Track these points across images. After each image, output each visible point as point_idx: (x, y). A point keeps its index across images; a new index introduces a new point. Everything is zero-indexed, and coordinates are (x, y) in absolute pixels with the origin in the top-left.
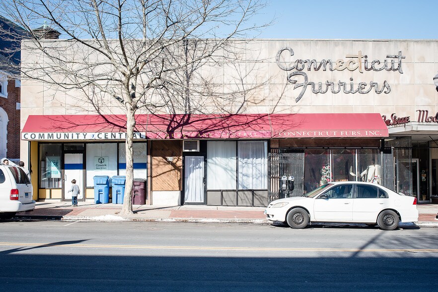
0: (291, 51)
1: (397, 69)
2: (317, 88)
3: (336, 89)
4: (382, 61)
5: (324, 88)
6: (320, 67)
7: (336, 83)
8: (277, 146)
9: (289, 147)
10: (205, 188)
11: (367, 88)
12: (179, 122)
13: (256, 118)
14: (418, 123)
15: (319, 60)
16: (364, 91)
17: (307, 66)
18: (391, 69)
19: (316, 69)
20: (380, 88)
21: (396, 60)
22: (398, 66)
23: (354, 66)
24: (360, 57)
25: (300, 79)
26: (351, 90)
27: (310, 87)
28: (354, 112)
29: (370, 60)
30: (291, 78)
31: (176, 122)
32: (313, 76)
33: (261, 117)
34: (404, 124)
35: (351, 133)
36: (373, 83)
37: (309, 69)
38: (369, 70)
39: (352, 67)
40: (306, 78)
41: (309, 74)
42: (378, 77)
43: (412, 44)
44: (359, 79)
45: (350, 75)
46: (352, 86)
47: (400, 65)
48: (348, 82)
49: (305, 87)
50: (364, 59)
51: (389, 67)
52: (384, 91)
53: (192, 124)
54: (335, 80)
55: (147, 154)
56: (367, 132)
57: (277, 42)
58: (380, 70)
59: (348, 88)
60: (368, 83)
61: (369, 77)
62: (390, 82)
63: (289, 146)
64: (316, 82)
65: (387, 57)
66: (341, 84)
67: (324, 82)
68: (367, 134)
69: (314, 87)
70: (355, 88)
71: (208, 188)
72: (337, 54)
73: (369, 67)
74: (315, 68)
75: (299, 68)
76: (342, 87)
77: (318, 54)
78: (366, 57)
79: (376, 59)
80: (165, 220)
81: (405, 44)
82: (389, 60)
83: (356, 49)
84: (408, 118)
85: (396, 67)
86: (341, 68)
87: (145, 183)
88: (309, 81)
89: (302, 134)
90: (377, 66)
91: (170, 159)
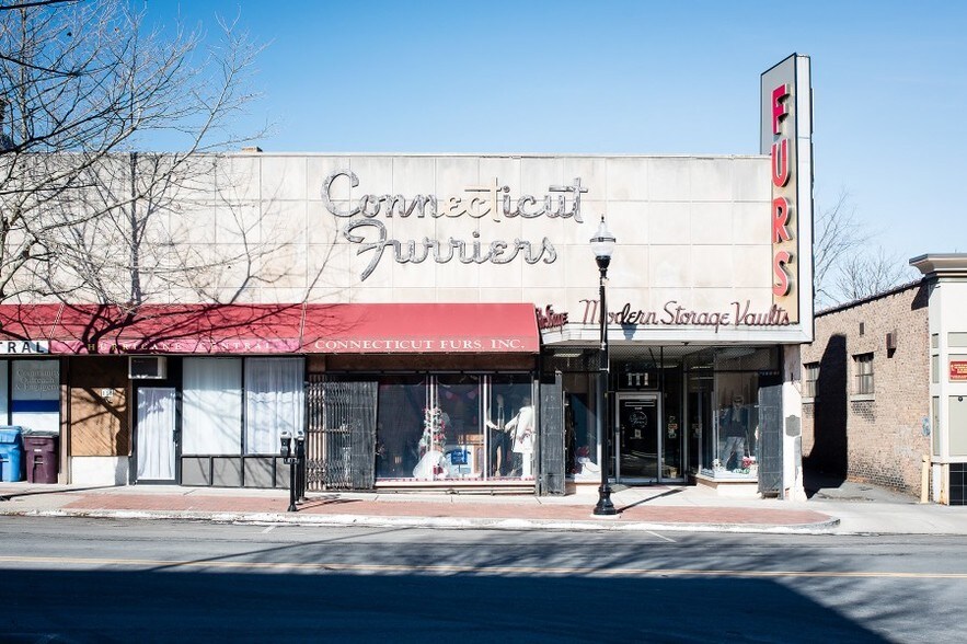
0: (353, 177)
1: (571, 215)
2: (405, 251)
3: (445, 254)
4: (539, 197)
5: (419, 253)
6: (412, 209)
7: (445, 241)
8: (323, 369)
9: (347, 371)
10: (178, 450)
11: (508, 253)
12: (113, 320)
13: (267, 312)
14: (582, 326)
15: (410, 196)
16: (502, 258)
17: (384, 207)
18: (557, 215)
19: (405, 215)
20: (536, 252)
21: (569, 196)
22: (572, 207)
23: (483, 209)
24: (494, 190)
25: (371, 235)
26: (475, 256)
27: (389, 250)
28: (482, 300)
29: (515, 195)
30: (352, 233)
31: (108, 320)
32: (398, 229)
33: (278, 310)
34: (559, 328)
35: (463, 344)
36: (521, 243)
37: (390, 215)
38: (513, 216)
39: (478, 209)
40: (383, 233)
41: (387, 222)
42: (532, 231)
43: (602, 163)
44: (491, 233)
45: (473, 225)
46: (477, 248)
47: (576, 207)
48: (470, 240)
49: (382, 250)
50: (503, 193)
51: (554, 210)
52: (542, 259)
53: (138, 325)
54: (441, 236)
55: (61, 384)
56: (494, 341)
57: (325, 160)
58: (536, 215)
59: (470, 253)
60: (510, 241)
61: (512, 230)
62: (557, 240)
63: (348, 367)
64: (403, 238)
65: (551, 190)
66: (455, 244)
67: (420, 240)
68: (494, 346)
69: (398, 250)
70: (484, 252)
71: (185, 451)
72: (448, 183)
73: (513, 210)
74: (400, 213)
75: (368, 212)
76: (456, 251)
77: (407, 182)
78: (507, 189)
79: (528, 194)
80: (43, 513)
81: (588, 163)
82: (555, 196)
83: (489, 174)
84: (565, 314)
85: (569, 209)
86: (455, 212)
87: (56, 440)
88: (389, 238)
89: (362, 345)
90: (529, 208)
91: (104, 393)
